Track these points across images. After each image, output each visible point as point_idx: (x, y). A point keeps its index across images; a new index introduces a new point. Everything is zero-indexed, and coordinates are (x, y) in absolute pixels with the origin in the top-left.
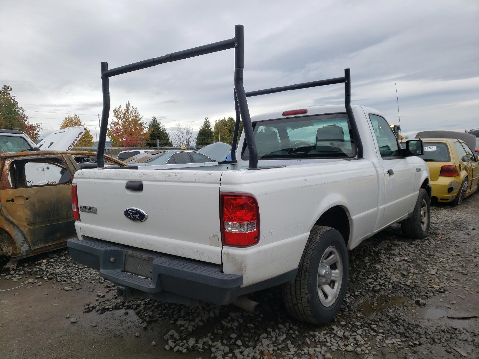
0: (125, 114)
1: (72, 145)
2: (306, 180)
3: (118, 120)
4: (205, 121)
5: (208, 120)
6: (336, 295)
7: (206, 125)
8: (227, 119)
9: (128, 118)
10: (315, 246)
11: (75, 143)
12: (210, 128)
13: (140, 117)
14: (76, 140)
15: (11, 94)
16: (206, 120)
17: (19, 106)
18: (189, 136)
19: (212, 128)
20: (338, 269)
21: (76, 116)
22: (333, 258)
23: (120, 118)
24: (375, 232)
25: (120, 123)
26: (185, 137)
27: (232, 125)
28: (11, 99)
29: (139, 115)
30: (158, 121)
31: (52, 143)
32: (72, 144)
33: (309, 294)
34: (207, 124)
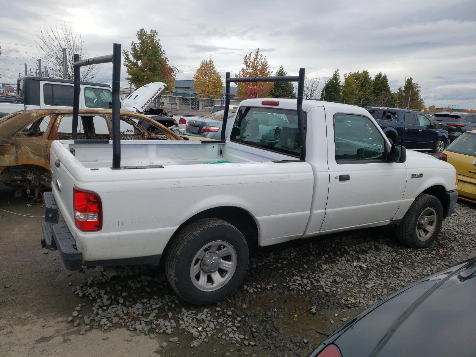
0: (254, 62)
1: (151, 100)
2: (178, 181)
3: (247, 67)
4: (334, 73)
5: (337, 73)
6: (224, 284)
7: (334, 78)
8: (361, 72)
9: (256, 66)
10: (192, 238)
11: (154, 98)
12: (339, 81)
13: (268, 65)
14: (155, 95)
15: (157, 38)
16: (336, 72)
17: (162, 49)
18: (314, 88)
19: (340, 82)
20: (232, 261)
21: (210, 61)
22: (226, 251)
23: (248, 66)
24: (308, 234)
25: (248, 71)
26: (310, 88)
27: (365, 79)
28: (156, 42)
29: (267, 64)
30: (284, 71)
31: (138, 96)
32: (151, 98)
33: (176, 278)
34: (336, 77)
